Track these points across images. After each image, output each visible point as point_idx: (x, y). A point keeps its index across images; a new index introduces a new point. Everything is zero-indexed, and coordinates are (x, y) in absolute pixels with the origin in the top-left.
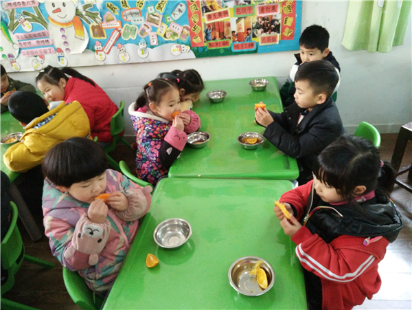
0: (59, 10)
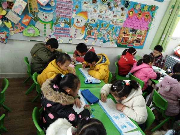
0: (79, 22)
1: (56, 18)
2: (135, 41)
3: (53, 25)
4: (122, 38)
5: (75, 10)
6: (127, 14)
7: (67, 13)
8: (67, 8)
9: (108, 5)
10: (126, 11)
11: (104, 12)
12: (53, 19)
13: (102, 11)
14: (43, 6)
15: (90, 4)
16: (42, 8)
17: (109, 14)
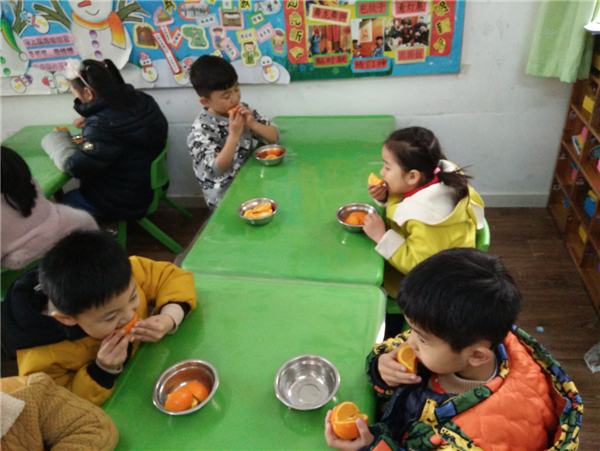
0: (89, 4)
1: (12, 7)
2: (395, 37)
3: (15, 34)
4: (307, 37)
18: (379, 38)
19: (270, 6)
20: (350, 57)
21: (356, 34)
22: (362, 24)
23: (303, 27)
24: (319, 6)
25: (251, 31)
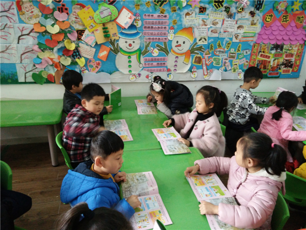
0: (180, 45)
1: (145, 44)
2: (283, 65)
3: (141, 56)
4: (256, 63)
5: (172, 28)
6: (261, 21)
7: (161, 34)
8: (160, 26)
9: (225, 11)
10: (259, 16)
11: (220, 23)
12: (140, 46)
13: (217, 23)
14: (125, 28)
15: (196, 14)
16: (123, 31)
17: (228, 25)
18: (278, 65)
19: (246, 52)
20: (268, 71)
21: (272, 64)
22: (274, 60)
23: (255, 60)
24: (262, 53)
25: (238, 60)
